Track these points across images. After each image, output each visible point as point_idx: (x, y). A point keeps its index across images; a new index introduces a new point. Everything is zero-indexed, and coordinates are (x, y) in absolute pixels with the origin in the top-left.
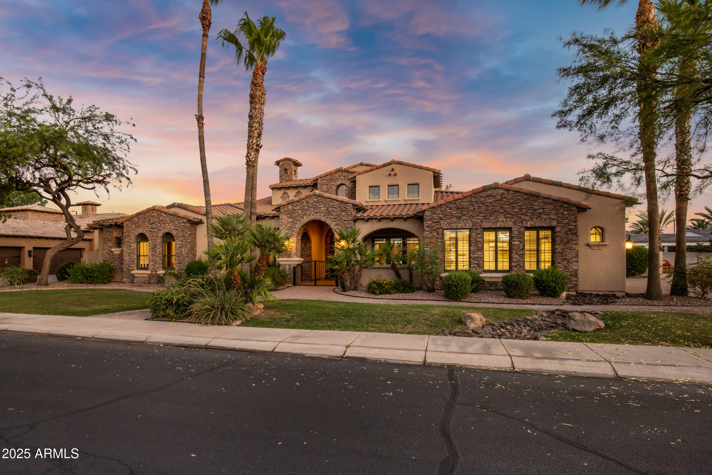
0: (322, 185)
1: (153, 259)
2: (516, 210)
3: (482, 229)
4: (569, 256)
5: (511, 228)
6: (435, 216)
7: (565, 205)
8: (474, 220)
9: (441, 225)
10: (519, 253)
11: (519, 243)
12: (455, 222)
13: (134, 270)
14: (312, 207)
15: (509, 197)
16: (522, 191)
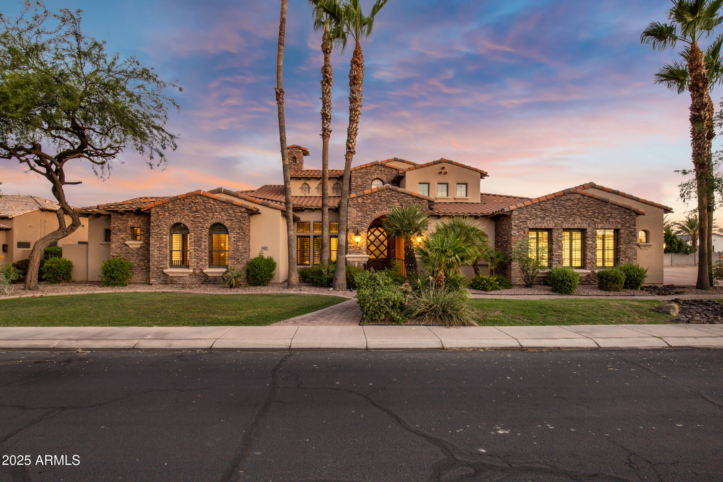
0: (356, 178)
1: (197, 255)
2: (589, 214)
3: (562, 229)
4: (630, 254)
5: (586, 229)
6: (522, 216)
7: (627, 211)
8: (556, 221)
9: (527, 224)
10: (592, 251)
11: (592, 242)
12: (540, 223)
13: (167, 268)
14: (384, 201)
15: (584, 202)
16: (595, 197)
